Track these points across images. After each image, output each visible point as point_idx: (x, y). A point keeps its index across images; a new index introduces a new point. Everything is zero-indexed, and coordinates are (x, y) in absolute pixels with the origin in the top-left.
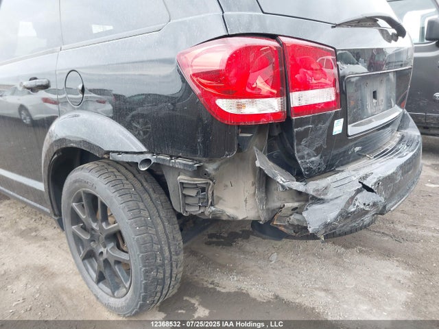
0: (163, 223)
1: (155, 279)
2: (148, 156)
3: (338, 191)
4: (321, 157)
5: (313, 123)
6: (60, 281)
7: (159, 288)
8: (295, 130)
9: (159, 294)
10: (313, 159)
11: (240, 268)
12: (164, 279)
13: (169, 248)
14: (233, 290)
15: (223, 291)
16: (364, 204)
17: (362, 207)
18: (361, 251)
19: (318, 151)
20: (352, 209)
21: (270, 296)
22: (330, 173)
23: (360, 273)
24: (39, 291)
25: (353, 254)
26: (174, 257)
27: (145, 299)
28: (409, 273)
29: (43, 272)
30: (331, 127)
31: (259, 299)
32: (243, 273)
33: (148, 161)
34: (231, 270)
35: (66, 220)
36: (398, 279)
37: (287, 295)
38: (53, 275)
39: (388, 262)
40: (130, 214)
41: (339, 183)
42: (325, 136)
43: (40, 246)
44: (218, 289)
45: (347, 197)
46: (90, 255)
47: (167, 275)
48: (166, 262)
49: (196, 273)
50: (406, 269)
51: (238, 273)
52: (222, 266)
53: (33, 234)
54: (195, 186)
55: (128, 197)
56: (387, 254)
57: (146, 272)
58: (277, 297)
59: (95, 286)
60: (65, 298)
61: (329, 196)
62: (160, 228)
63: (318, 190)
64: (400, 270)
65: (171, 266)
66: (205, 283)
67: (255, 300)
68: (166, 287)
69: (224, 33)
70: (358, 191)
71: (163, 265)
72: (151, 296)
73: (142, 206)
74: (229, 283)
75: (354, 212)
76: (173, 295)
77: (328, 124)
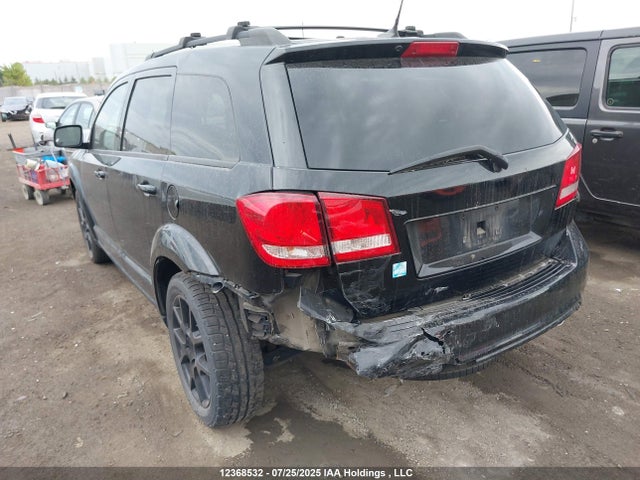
0: (241, 341)
1: (229, 395)
2: (220, 280)
3: (395, 336)
4: (380, 299)
5: (362, 267)
6: (165, 380)
7: (235, 405)
8: (341, 274)
9: (236, 411)
10: (370, 300)
11: (348, 396)
12: (239, 397)
13: (246, 367)
14: (328, 419)
15: (317, 418)
16: (423, 353)
17: (419, 355)
18: (502, 399)
19: (374, 293)
20: (408, 356)
21: (364, 432)
22: (399, 314)
23: (483, 425)
24: (144, 387)
25: (489, 401)
26: (251, 377)
27: (220, 413)
28: (545, 436)
29: (151, 368)
30: (390, 270)
31: (351, 434)
32: (347, 403)
33: (220, 284)
34: (336, 397)
35: (170, 322)
36: (528, 440)
37: (383, 436)
38: (160, 373)
39: (527, 419)
40: (209, 329)
41: (398, 328)
42: (382, 279)
43: (157, 340)
44: (313, 415)
45: (404, 343)
46: (186, 361)
47: (244, 393)
48: (242, 380)
49: (298, 394)
50: (545, 431)
51: (342, 401)
52: (330, 390)
53: (154, 324)
54: (258, 314)
55: (210, 313)
56: (532, 407)
57: (220, 387)
58: (370, 435)
59: (190, 392)
60: (164, 398)
61: (384, 340)
62: (238, 346)
63: (370, 333)
64: (538, 431)
65: (248, 384)
66: (303, 407)
67: (346, 434)
68: (244, 405)
69: (270, 188)
70: (418, 339)
71: (238, 383)
72: (226, 412)
73: (222, 323)
74: (327, 411)
75: (409, 360)
76: (266, 414)
77: (383, 268)
